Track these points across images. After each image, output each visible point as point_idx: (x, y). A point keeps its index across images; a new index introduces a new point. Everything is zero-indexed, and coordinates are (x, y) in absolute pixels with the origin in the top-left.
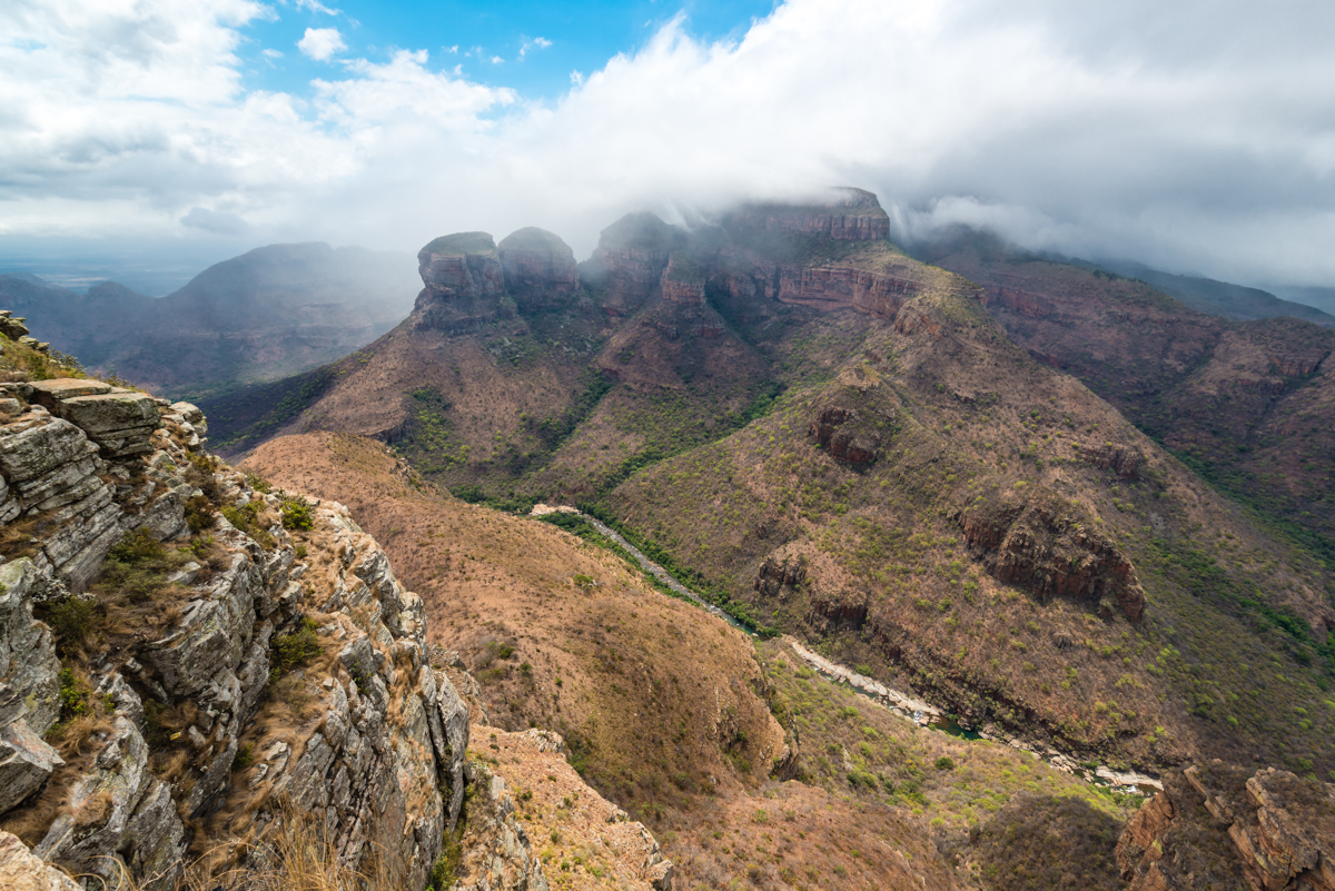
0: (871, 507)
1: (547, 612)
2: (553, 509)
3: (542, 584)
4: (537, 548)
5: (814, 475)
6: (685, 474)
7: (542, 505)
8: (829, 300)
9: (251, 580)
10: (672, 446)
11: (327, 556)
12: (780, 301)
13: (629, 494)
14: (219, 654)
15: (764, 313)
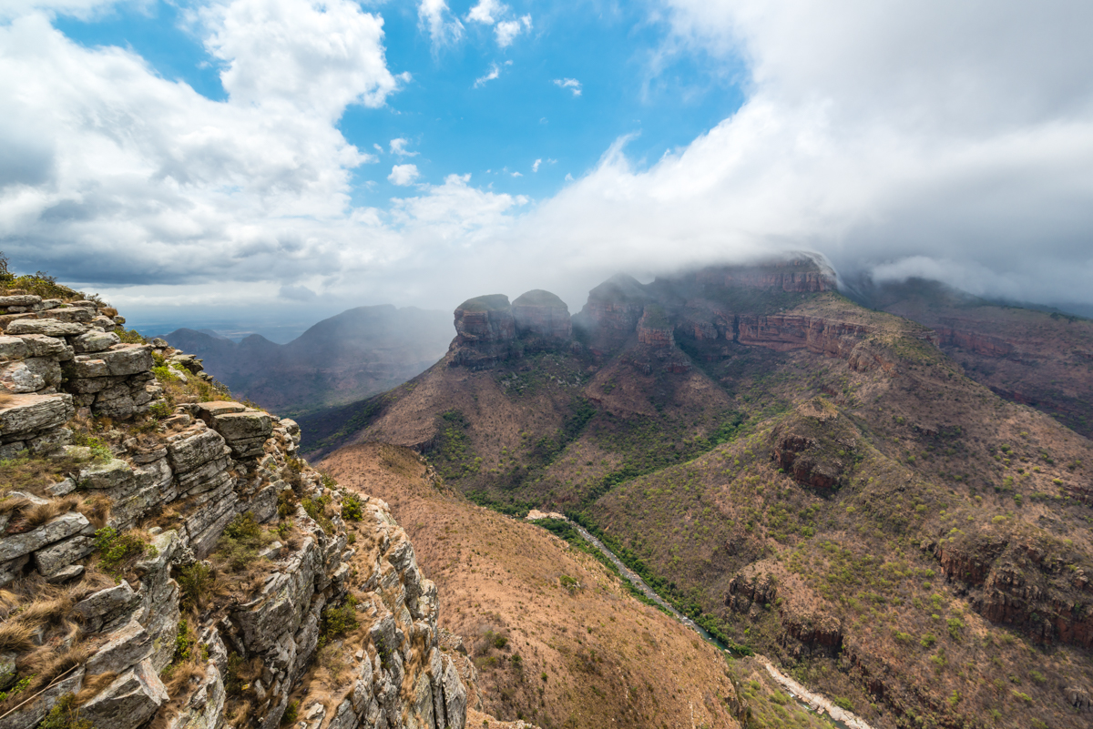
0: (839, 532)
1: (537, 608)
2: (545, 515)
3: (533, 581)
4: (531, 548)
5: (779, 497)
6: (658, 491)
7: (536, 511)
8: (784, 342)
9: (314, 559)
10: (647, 465)
11: (370, 543)
12: (738, 343)
13: (609, 506)
14: (284, 620)
15: (726, 353)
